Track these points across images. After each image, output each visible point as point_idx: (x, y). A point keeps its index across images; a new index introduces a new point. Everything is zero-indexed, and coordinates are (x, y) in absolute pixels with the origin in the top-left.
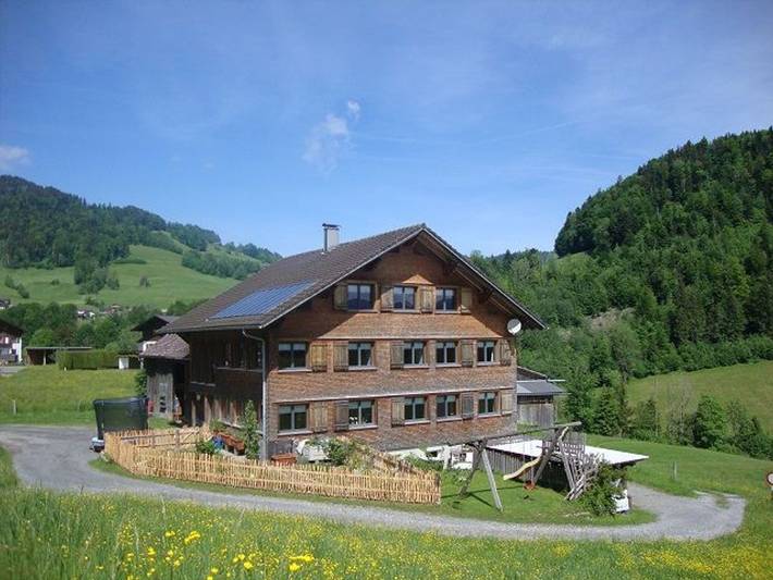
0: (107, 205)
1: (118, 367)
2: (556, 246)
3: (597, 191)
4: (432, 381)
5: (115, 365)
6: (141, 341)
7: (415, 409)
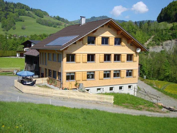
0: (11, 2)
1: (16, 56)
2: (157, 19)
3: (173, 1)
4: (112, 66)
5: (16, 55)
6: (24, 48)
7: (107, 75)
